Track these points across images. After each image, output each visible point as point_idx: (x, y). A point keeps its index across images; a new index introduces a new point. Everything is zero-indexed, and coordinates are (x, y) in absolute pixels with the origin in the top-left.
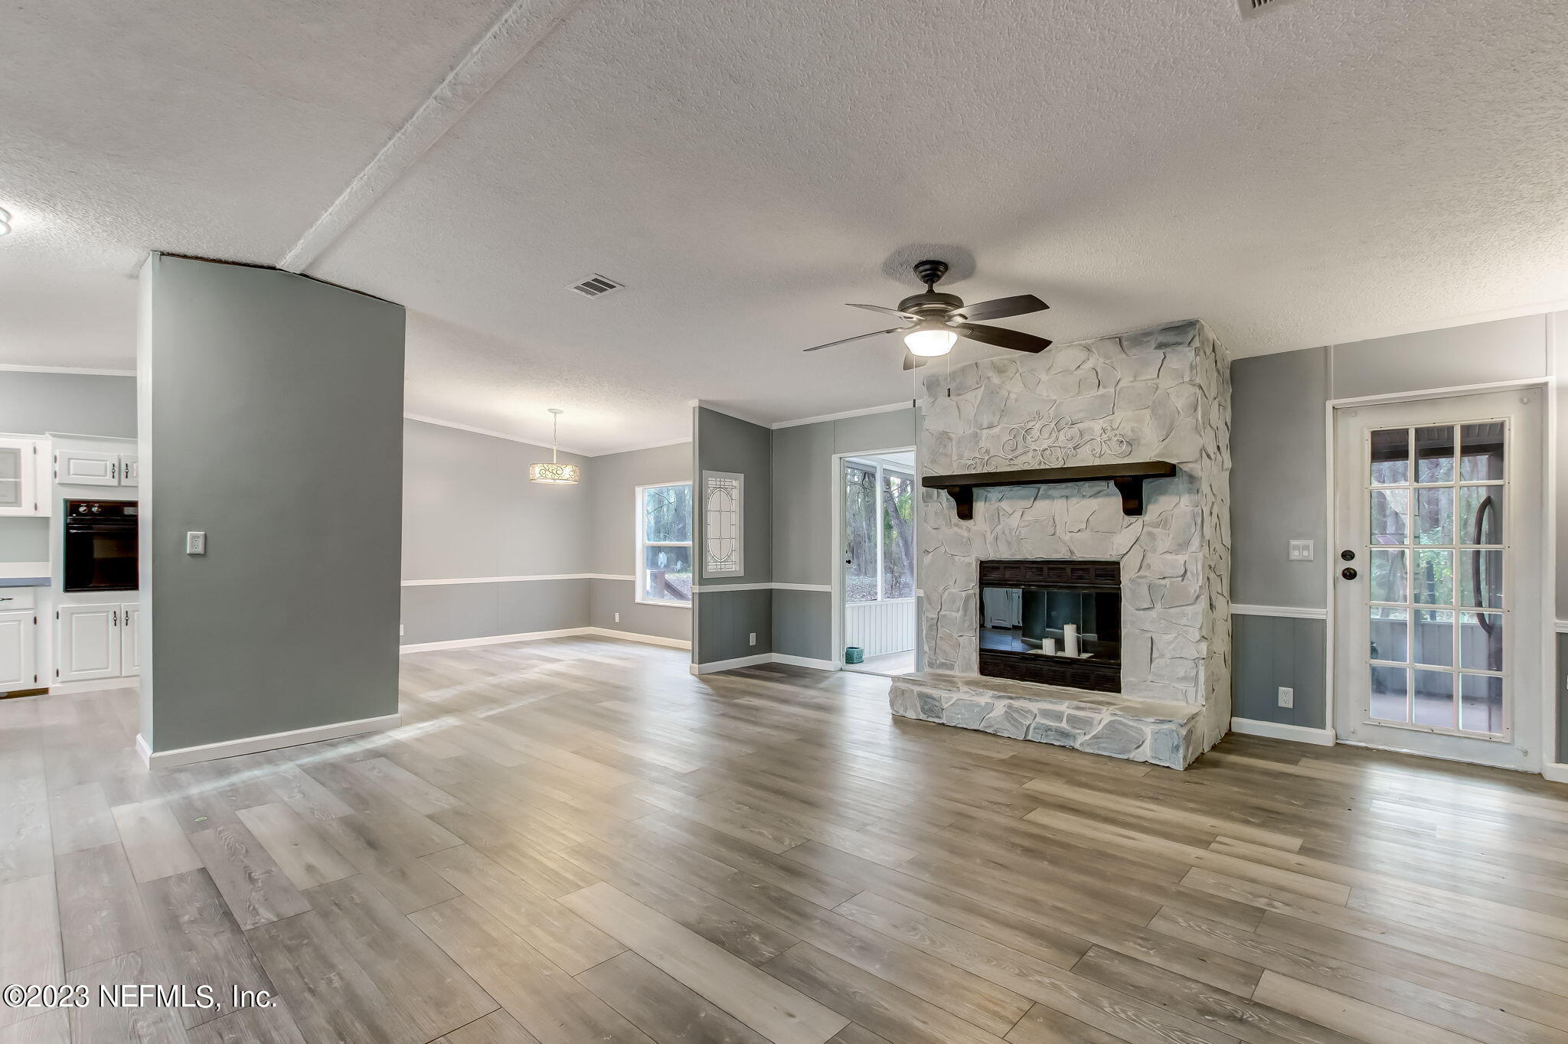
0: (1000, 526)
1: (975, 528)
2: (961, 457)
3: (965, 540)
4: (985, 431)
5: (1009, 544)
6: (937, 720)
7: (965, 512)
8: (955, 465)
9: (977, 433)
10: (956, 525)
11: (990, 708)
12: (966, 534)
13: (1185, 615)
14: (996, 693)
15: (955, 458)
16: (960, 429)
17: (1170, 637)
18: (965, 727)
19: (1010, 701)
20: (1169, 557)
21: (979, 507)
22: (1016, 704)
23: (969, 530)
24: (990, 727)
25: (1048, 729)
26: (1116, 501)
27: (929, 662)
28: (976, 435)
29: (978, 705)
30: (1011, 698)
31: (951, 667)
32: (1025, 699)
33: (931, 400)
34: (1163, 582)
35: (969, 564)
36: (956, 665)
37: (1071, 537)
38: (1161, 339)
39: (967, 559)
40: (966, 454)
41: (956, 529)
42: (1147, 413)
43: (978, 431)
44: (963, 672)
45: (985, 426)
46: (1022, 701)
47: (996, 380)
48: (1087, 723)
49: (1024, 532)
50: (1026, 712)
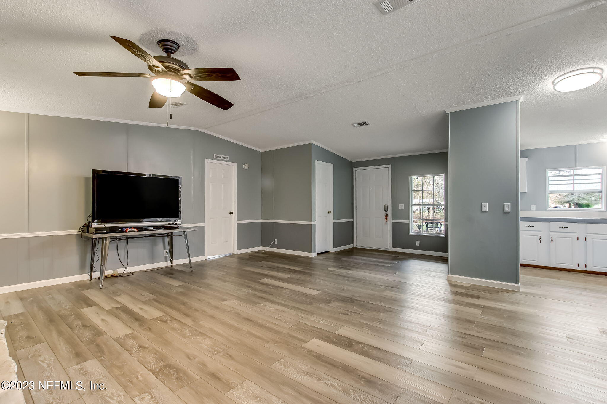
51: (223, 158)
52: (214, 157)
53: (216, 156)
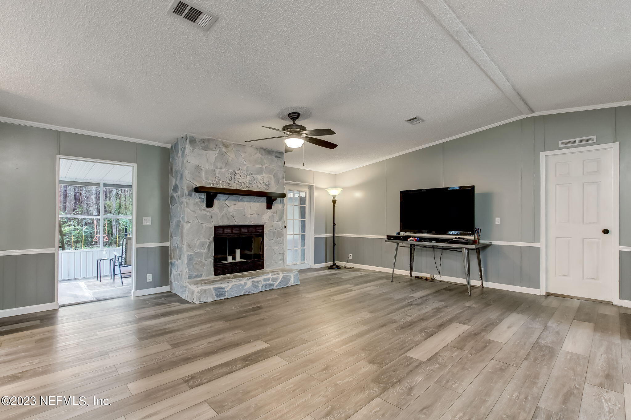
0: (224, 211)
1: (213, 212)
2: (207, 179)
3: (209, 217)
4: (218, 170)
5: (228, 218)
6: (225, 298)
7: (210, 204)
8: (204, 182)
9: (215, 170)
10: (204, 210)
11: (245, 284)
12: (209, 214)
13: (281, 240)
14: (248, 278)
15: (204, 179)
16: (206, 166)
17: (278, 247)
18: (236, 296)
19: (253, 279)
20: (277, 223)
21: (216, 202)
22: (255, 279)
23: (210, 212)
24: (246, 292)
25: (266, 285)
26: (265, 204)
27: (188, 277)
28: (214, 171)
29: (241, 285)
30: (253, 278)
31: (201, 276)
32: (258, 277)
33: (192, 149)
34: (275, 231)
35: (211, 228)
36: (203, 274)
37: (251, 216)
38: (277, 154)
39: (210, 226)
40: (209, 178)
41: (204, 212)
42: (272, 176)
43: (215, 169)
44: (207, 277)
45: (219, 167)
46: (256, 278)
47: (224, 150)
48: (277, 279)
49: (235, 214)
50: (259, 281)
51: (579, 141)
52: (560, 146)
53: (563, 143)
